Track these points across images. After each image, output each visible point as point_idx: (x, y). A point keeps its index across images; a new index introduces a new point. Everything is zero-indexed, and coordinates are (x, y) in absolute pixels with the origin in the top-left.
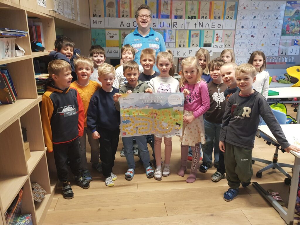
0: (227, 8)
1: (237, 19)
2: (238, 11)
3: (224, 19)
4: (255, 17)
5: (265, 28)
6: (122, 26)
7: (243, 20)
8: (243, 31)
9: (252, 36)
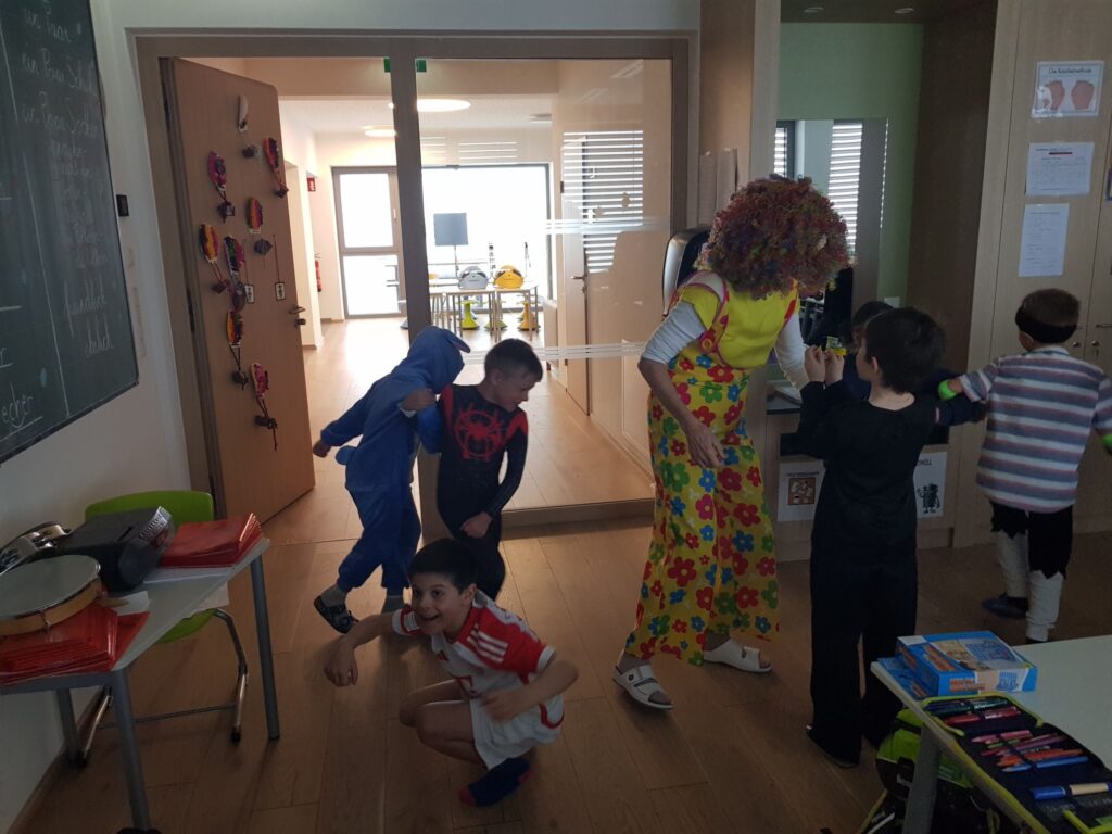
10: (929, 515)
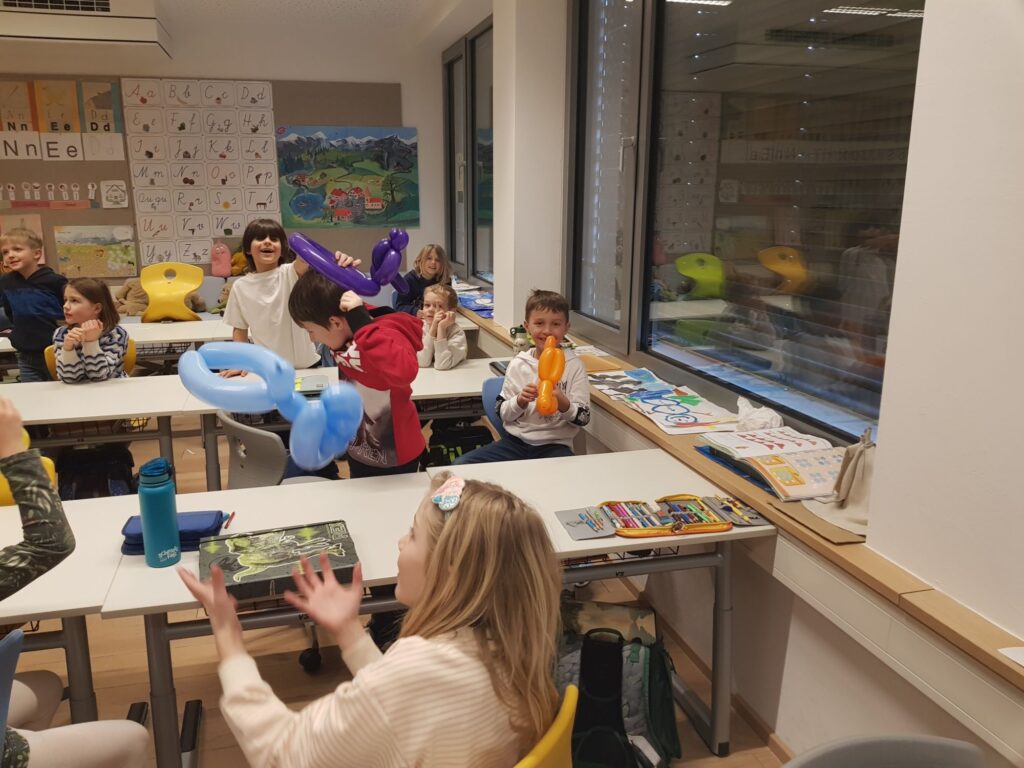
0: (85, 100)
1: (128, 132)
2: (125, 110)
3: (83, 130)
4: (182, 127)
5: (223, 156)
7: (146, 134)
8: (152, 166)
9: (186, 181)
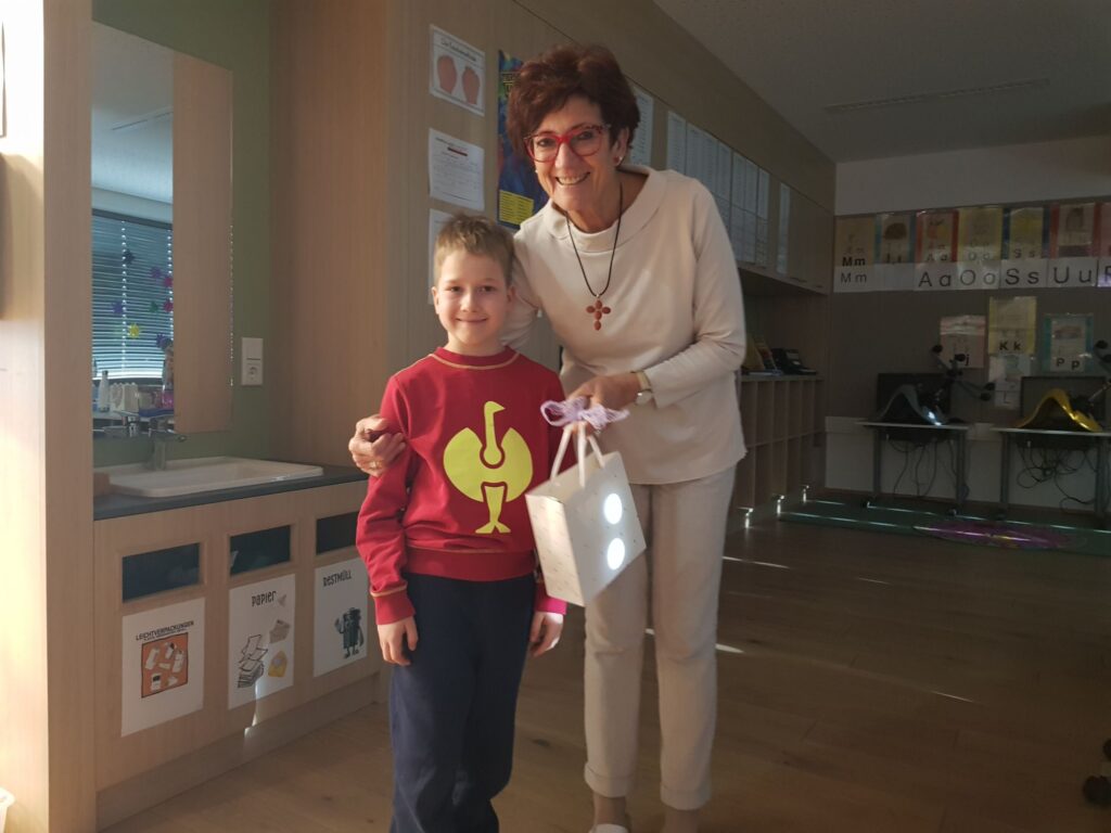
6: (925, 285)
10: (353, 658)
